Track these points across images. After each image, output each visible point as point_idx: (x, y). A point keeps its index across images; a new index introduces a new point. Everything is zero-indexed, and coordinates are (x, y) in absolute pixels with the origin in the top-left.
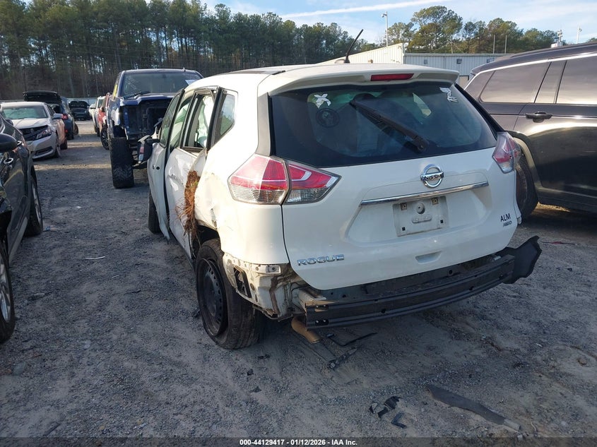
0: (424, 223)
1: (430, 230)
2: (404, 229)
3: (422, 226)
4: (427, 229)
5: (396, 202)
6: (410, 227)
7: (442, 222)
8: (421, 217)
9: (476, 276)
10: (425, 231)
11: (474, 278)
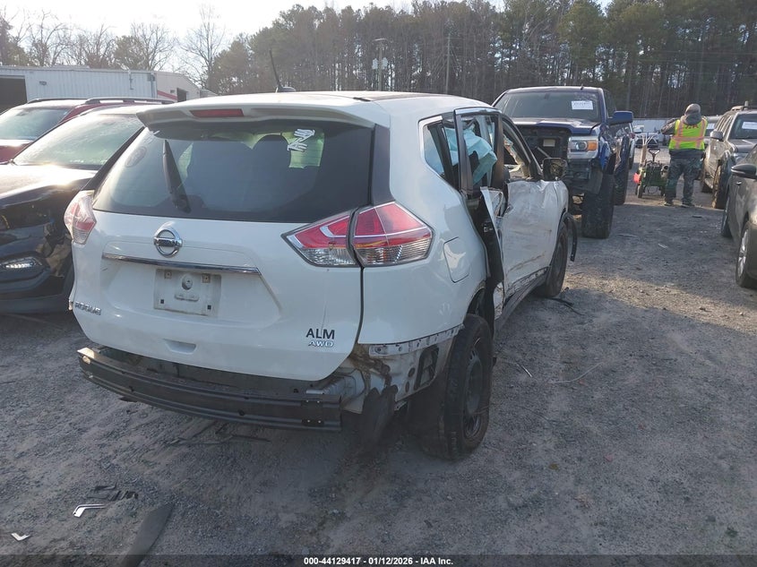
0: (187, 302)
1: (193, 314)
2: (162, 302)
3: (184, 305)
4: (189, 311)
5: (160, 267)
6: (171, 302)
7: (209, 307)
8: (186, 294)
9: (247, 398)
10: (186, 313)
11: (243, 400)
